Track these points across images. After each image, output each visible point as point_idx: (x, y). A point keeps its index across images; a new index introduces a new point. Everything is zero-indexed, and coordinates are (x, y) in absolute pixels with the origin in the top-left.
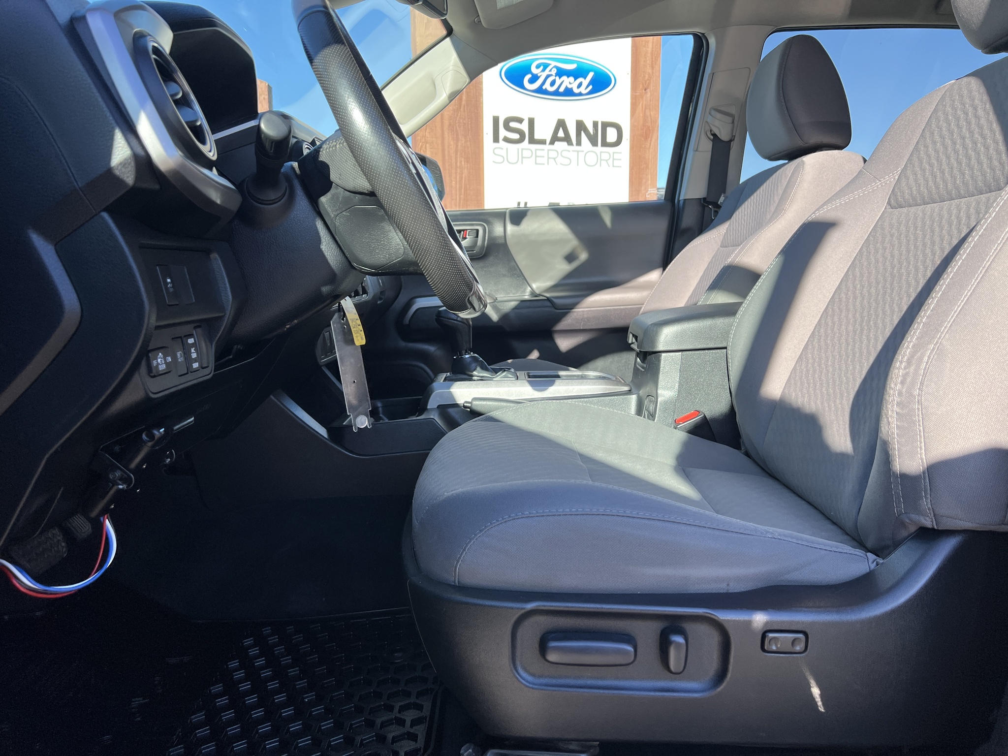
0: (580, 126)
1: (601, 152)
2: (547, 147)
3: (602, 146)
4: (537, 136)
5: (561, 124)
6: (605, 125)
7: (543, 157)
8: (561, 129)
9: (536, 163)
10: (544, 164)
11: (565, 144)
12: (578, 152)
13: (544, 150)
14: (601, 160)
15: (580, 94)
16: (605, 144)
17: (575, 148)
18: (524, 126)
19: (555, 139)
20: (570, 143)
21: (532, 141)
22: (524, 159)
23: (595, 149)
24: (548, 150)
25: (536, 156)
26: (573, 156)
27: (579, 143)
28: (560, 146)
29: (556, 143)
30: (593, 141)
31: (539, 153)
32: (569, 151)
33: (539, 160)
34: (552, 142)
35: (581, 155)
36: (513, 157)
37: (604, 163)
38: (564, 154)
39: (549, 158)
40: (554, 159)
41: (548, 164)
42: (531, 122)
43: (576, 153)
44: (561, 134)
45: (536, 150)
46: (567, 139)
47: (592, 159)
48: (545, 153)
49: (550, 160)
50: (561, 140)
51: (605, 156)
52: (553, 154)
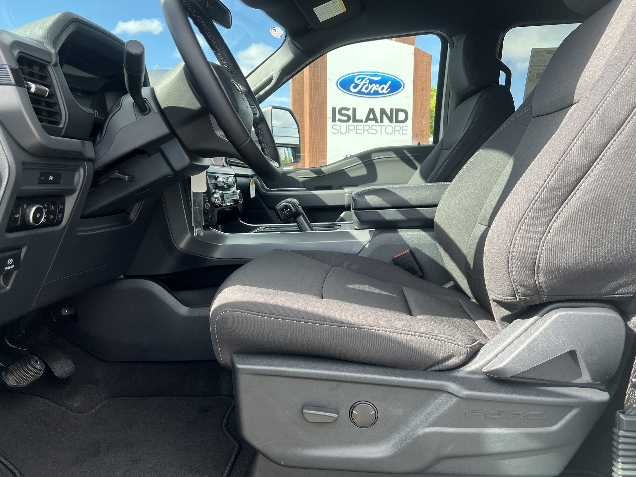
0: (383, 112)
1: (395, 126)
2: (363, 124)
3: (396, 122)
4: (357, 118)
5: (372, 111)
6: (398, 111)
7: (361, 129)
8: (371, 114)
9: (357, 133)
10: (361, 133)
11: (374, 122)
12: (381, 126)
13: (361, 126)
14: (395, 130)
15: (383, 94)
16: (397, 121)
17: (380, 124)
18: (350, 113)
19: (368, 119)
20: (377, 121)
21: (355, 121)
22: (350, 131)
23: (391, 124)
24: (364, 126)
25: (357, 129)
26: (378, 129)
27: (382, 121)
28: (371, 123)
29: (369, 122)
30: (391, 120)
31: (358, 127)
32: (376, 126)
33: (359, 131)
34: (366, 121)
35: (383, 128)
36: (343, 130)
37: (397, 132)
38: (373, 127)
39: (364, 130)
40: (367, 130)
41: (364, 133)
42: (354, 110)
43: (380, 127)
44: (371, 116)
45: (357, 126)
46: (375, 119)
47: (389, 130)
48: (362, 127)
49: (365, 131)
50: (371, 120)
51: (397, 128)
52: (366, 128)
